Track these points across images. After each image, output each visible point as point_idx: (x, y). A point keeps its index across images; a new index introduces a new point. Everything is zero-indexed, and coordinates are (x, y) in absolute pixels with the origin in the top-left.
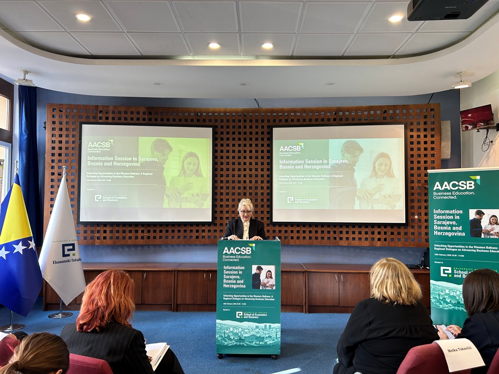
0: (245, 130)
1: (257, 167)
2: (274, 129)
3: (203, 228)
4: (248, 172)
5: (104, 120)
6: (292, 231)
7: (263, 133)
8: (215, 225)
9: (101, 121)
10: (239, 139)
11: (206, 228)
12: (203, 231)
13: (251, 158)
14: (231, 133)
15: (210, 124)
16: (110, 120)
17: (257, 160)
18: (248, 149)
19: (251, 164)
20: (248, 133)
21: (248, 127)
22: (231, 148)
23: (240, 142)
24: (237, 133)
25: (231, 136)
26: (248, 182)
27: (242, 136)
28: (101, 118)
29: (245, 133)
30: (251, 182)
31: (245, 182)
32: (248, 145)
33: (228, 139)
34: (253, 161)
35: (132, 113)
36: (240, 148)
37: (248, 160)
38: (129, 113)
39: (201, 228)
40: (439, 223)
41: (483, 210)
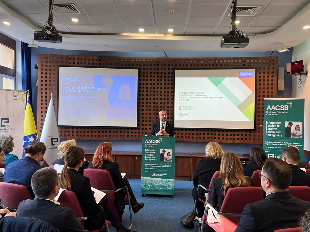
0: (158, 71)
1: (165, 93)
2: (176, 71)
3: (132, 131)
4: (159, 97)
5: (72, 64)
6: (186, 134)
7: (169, 73)
8: (139, 129)
9: (70, 65)
10: (154, 76)
11: (134, 131)
12: (132, 132)
13: (161, 88)
14: (149, 73)
15: (137, 67)
16: (76, 64)
17: (165, 90)
18: (159, 82)
19: (161, 92)
20: (160, 73)
21: (160, 69)
22: (149, 82)
23: (155, 78)
24: (153, 73)
25: (149, 75)
26: (159, 103)
27: (156, 75)
28: (70, 63)
29: (158, 73)
30: (161, 103)
31: (157, 103)
32: (159, 80)
33: (147, 76)
34: (163, 90)
35: (89, 60)
36: (155, 82)
37: (159, 90)
38: (87, 60)
39: (130, 131)
40: (269, 129)
41: (292, 122)
